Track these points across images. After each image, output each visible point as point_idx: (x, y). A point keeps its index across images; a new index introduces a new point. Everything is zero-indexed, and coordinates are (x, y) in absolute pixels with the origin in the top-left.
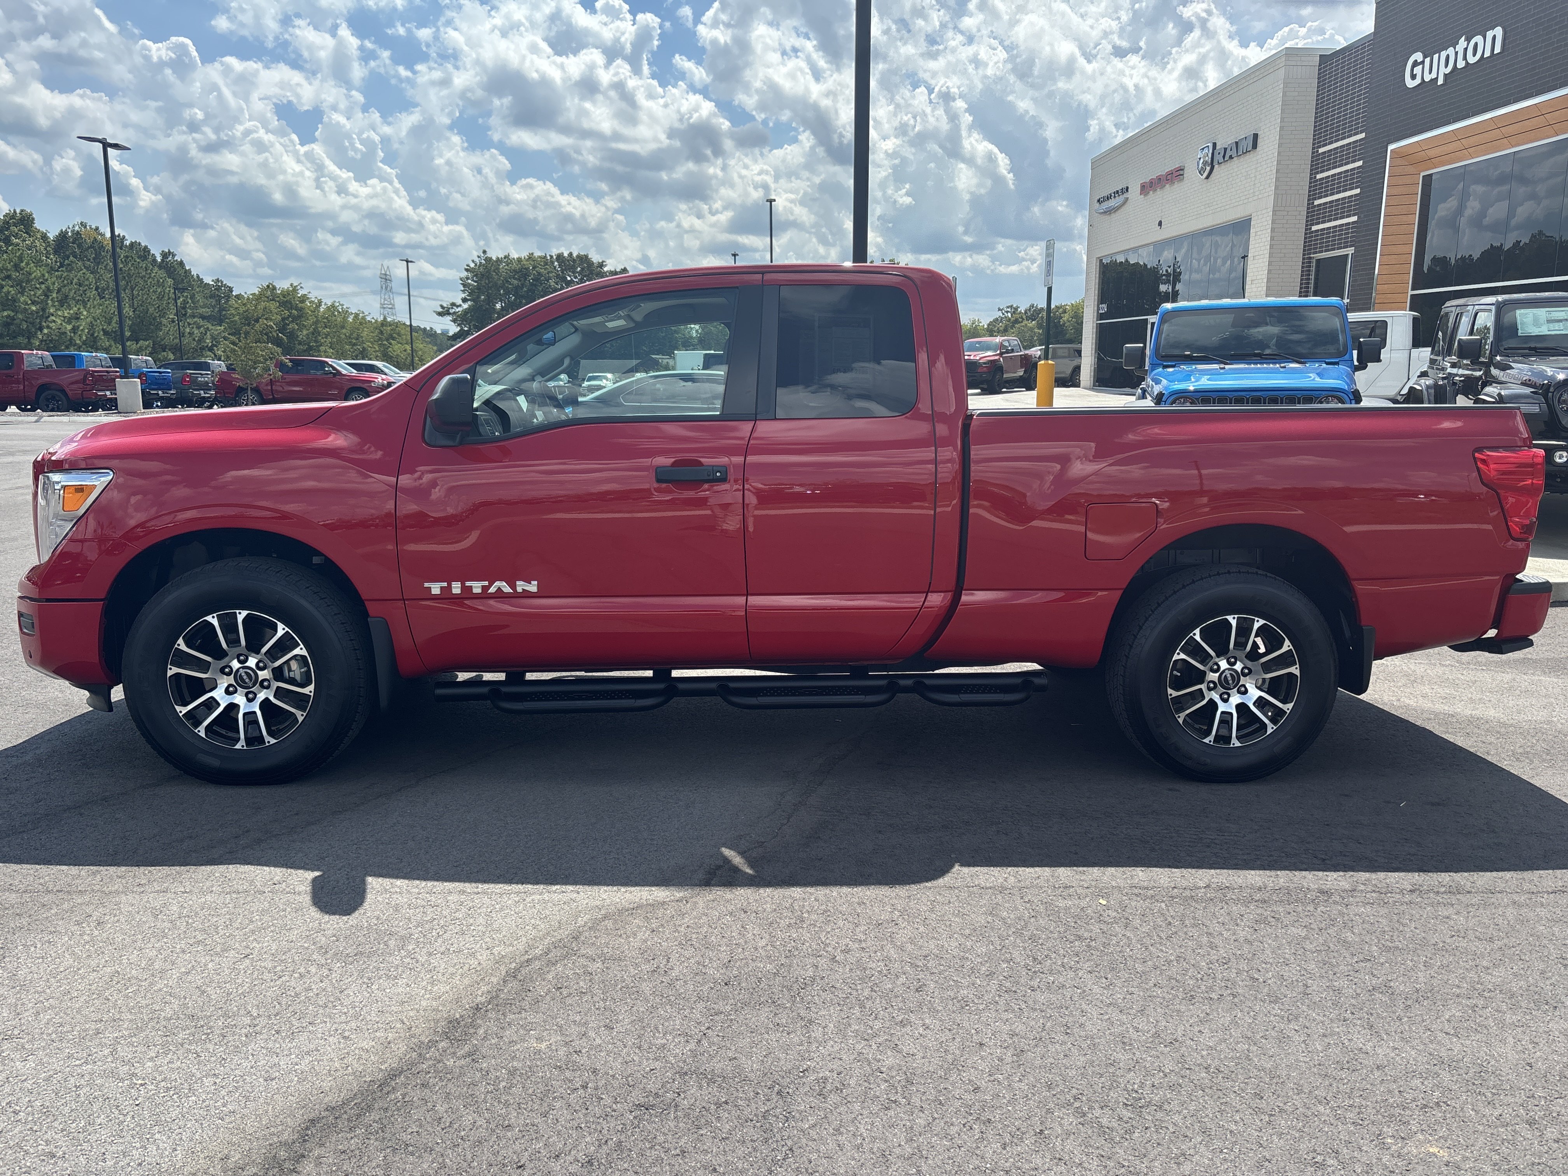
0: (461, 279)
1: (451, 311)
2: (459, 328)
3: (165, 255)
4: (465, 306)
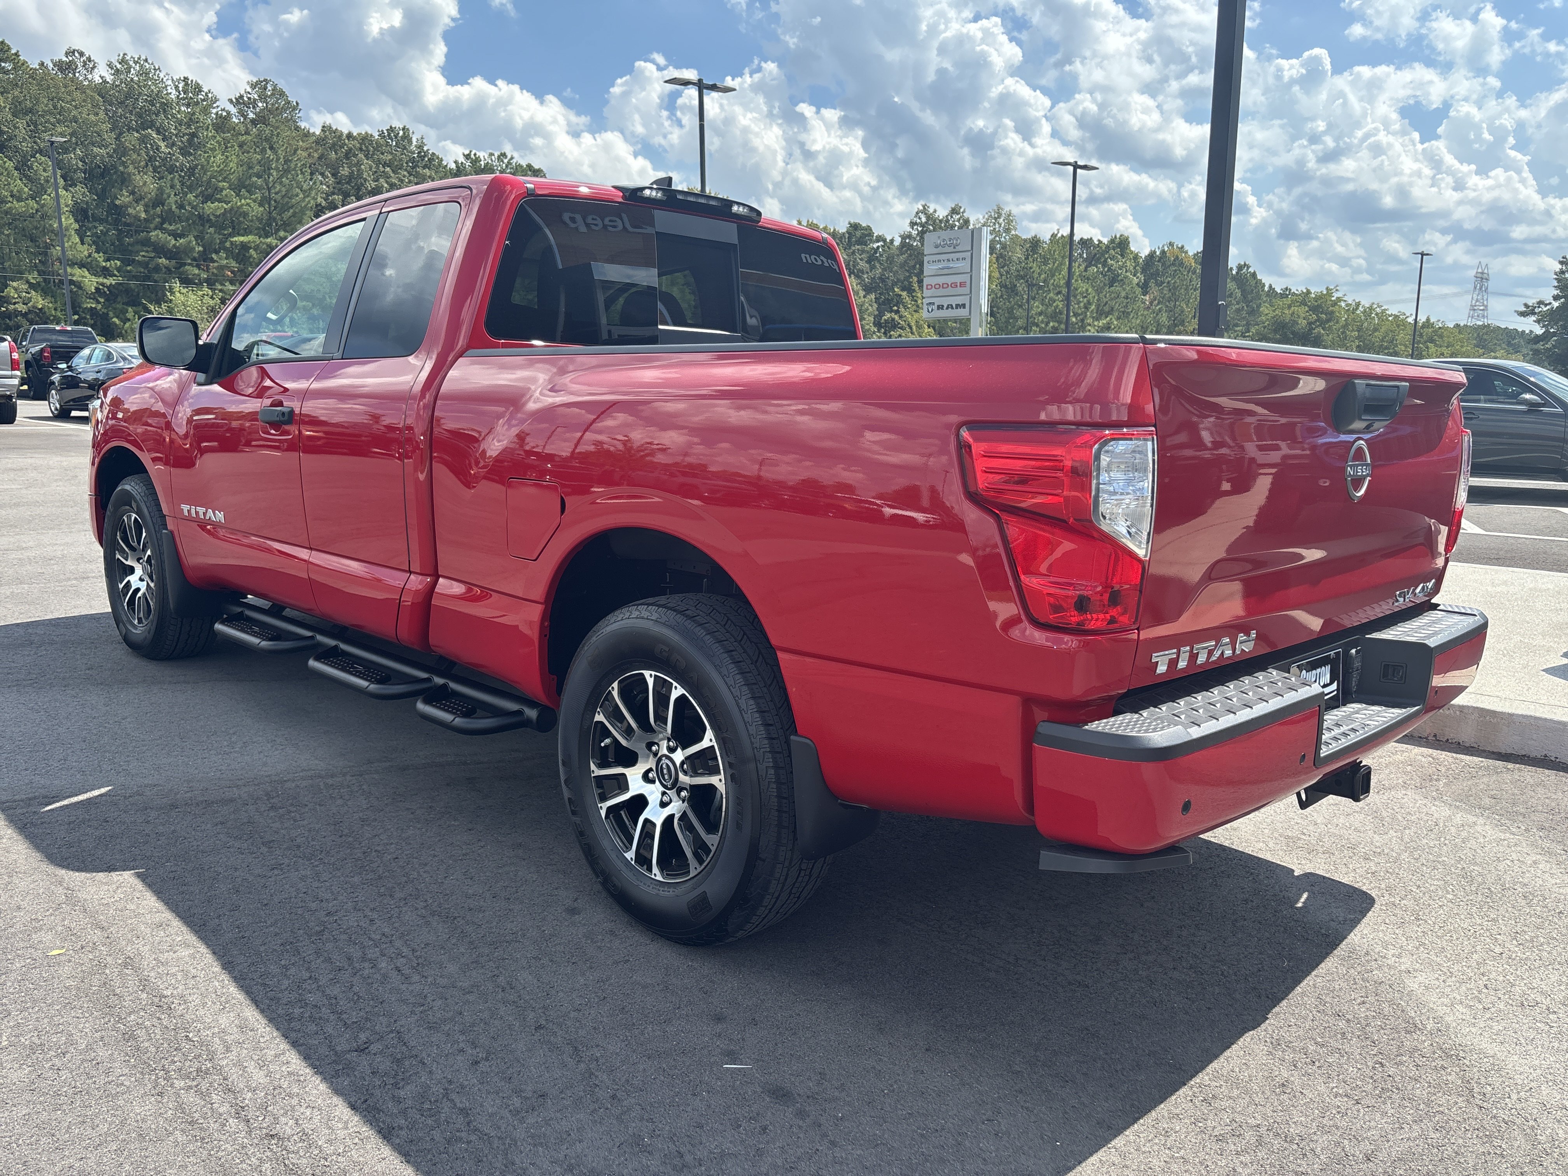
0: (1556, 274)
1: (1537, 310)
2: (1544, 330)
3: (1240, 268)
4: (1556, 304)
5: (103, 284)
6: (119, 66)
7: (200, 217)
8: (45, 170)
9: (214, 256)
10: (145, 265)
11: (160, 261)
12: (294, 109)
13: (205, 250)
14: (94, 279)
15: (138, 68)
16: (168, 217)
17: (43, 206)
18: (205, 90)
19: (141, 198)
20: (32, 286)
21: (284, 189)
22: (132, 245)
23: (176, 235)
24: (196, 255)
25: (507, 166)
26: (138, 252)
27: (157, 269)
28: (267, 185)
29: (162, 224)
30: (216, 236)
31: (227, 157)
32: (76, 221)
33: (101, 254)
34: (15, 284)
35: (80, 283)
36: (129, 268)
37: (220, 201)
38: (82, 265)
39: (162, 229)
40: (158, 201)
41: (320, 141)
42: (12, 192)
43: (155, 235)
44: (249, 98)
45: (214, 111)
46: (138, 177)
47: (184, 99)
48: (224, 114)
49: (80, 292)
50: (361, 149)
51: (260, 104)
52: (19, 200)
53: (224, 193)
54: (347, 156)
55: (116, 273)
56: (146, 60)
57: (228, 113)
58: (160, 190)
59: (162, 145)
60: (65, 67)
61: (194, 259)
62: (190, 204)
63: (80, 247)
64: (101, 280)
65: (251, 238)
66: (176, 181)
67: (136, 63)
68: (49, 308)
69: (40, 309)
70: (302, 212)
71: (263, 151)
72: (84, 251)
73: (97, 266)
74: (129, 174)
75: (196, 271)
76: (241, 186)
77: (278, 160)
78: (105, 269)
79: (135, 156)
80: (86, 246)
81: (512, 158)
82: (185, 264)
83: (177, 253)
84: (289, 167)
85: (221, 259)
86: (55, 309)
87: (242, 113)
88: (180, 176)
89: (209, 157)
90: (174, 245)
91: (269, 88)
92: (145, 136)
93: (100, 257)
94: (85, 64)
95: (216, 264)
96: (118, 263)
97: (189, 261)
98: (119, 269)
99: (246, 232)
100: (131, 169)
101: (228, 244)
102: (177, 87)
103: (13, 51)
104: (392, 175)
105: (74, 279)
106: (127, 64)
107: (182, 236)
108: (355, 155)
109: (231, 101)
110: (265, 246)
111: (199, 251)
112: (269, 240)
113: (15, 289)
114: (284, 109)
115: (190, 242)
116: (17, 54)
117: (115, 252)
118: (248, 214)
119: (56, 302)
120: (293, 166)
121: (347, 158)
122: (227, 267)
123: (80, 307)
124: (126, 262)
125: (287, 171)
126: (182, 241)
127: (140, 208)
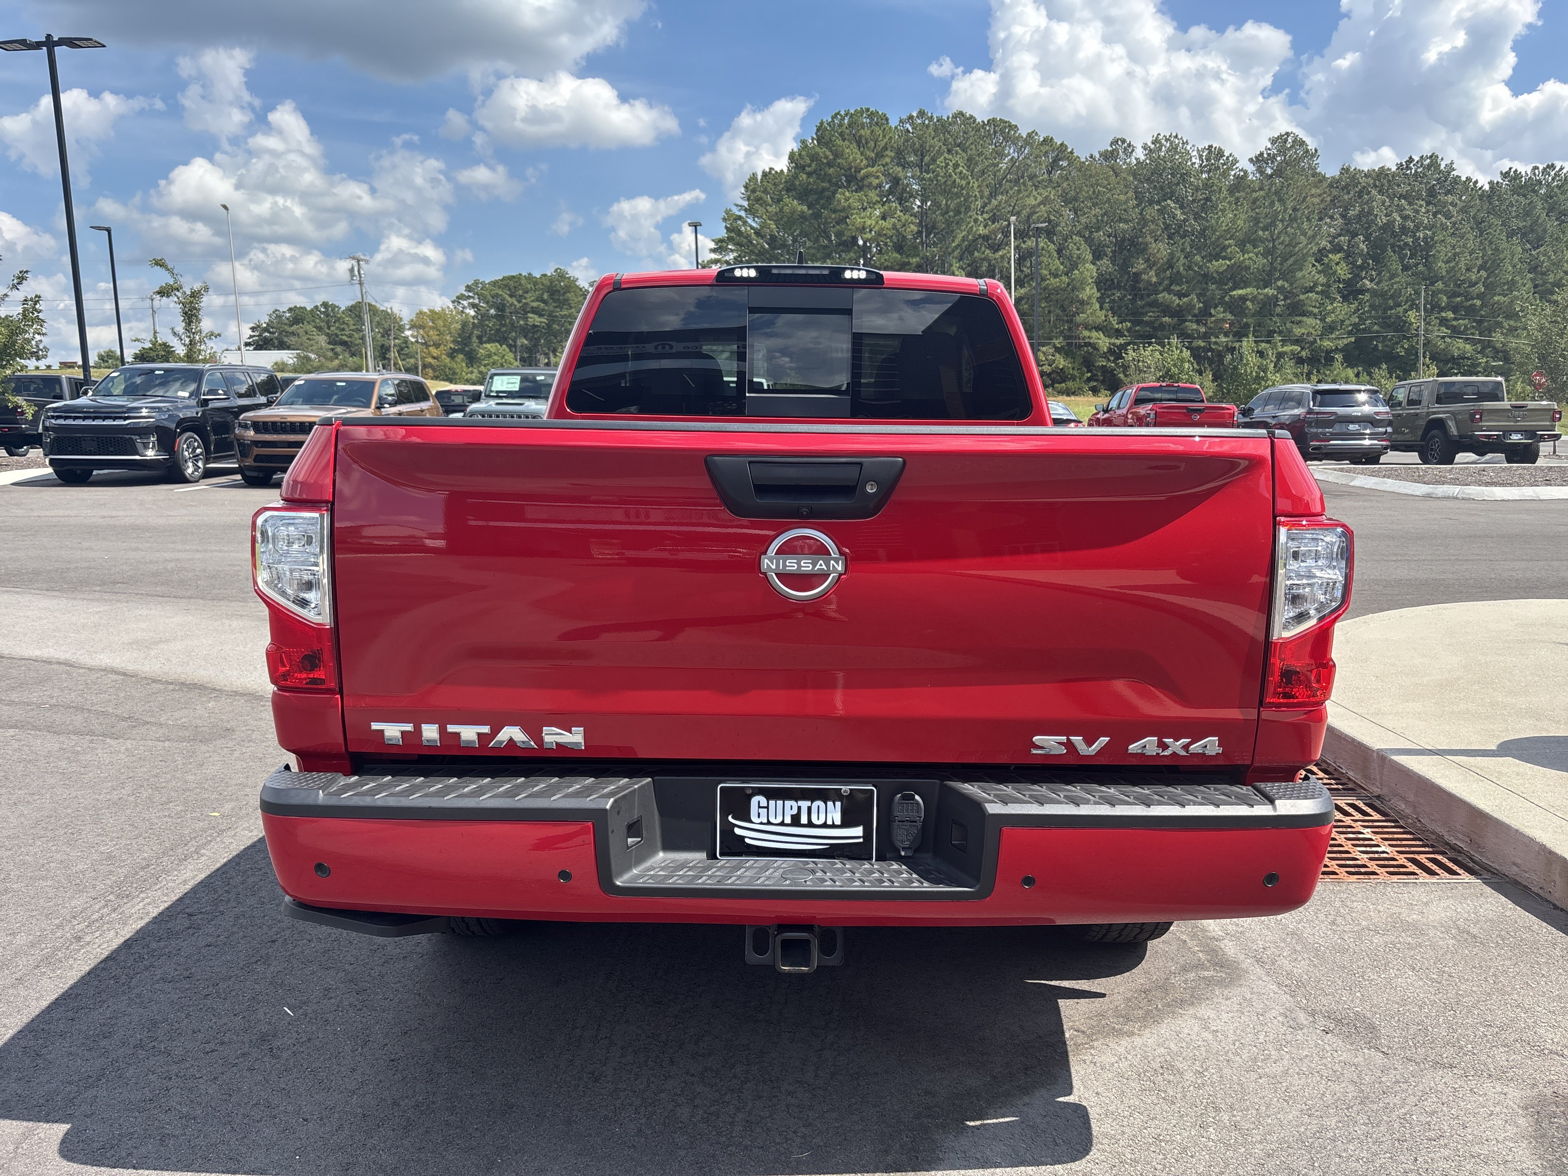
5: (1114, 344)
6: (1152, 146)
7: (1205, 276)
8: (1078, 249)
9: (1213, 311)
10: (1149, 324)
11: (1164, 319)
12: (1313, 156)
13: (1205, 307)
14: (1107, 340)
15: (1168, 145)
16: (1176, 279)
17: (1073, 280)
18: (1227, 154)
19: (1154, 264)
20: (1058, 350)
21: (1287, 239)
22: (1143, 307)
23: (1180, 295)
24: (1196, 311)
25: (1553, 179)
26: (1146, 313)
27: (1162, 327)
28: (1272, 237)
29: (1171, 285)
30: (1217, 292)
31: (1235, 215)
32: (1098, 291)
33: (1115, 318)
34: (1044, 349)
35: (1095, 344)
36: (1137, 328)
37: (1224, 258)
38: (1098, 328)
39: (1170, 292)
40: (1170, 265)
41: (1334, 183)
42: (1050, 270)
43: (1164, 297)
44: (1269, 155)
45: (1233, 173)
46: (1154, 245)
47: (1206, 166)
48: (1242, 174)
49: (1095, 352)
50: (1375, 186)
51: (1279, 159)
52: (1056, 276)
53: (1229, 250)
54: (1360, 194)
55: (1126, 333)
56: (1176, 137)
57: (1246, 172)
58: (1172, 254)
59: (1178, 212)
60: (1109, 156)
61: (1195, 316)
62: (1196, 264)
63: (1099, 313)
64: (1113, 341)
65: (1249, 290)
66: (1187, 244)
67: (1167, 140)
68: (1068, 368)
69: (1062, 369)
70: (1304, 258)
71: (1272, 204)
72: (1101, 316)
73: (1112, 329)
74: (1147, 244)
75: (1195, 326)
76: (1246, 241)
77: (1285, 211)
78: (1118, 330)
79: (1152, 227)
80: (1104, 312)
81: (1562, 169)
82: (1186, 321)
83: (1181, 311)
84: (1296, 215)
85: (1219, 313)
86: (1073, 369)
87: (1260, 170)
88: (1191, 240)
89: (1219, 218)
90: (1178, 305)
91: (1290, 140)
92: (1164, 207)
93: (1114, 321)
94: (1125, 149)
95: (1213, 319)
96: (1129, 324)
97: (1190, 318)
98: (1129, 330)
99: (1246, 284)
100: (1149, 239)
101: (1227, 299)
102: (1201, 157)
103: (1069, 150)
104: (1407, 207)
105: (1092, 341)
106: (1160, 143)
107: (1186, 295)
108: (1369, 193)
109: (1251, 160)
110: (1262, 297)
111: (1199, 308)
112: (1266, 290)
113: (1044, 353)
114: (1301, 159)
115: (1192, 300)
116: (1072, 153)
117: (1127, 315)
118: (1249, 268)
119: (1074, 363)
120: (1299, 215)
121: (1360, 197)
122: (1224, 320)
123: (1094, 366)
124: (1135, 323)
125: (1293, 220)
126: (1185, 299)
127: (1152, 273)
